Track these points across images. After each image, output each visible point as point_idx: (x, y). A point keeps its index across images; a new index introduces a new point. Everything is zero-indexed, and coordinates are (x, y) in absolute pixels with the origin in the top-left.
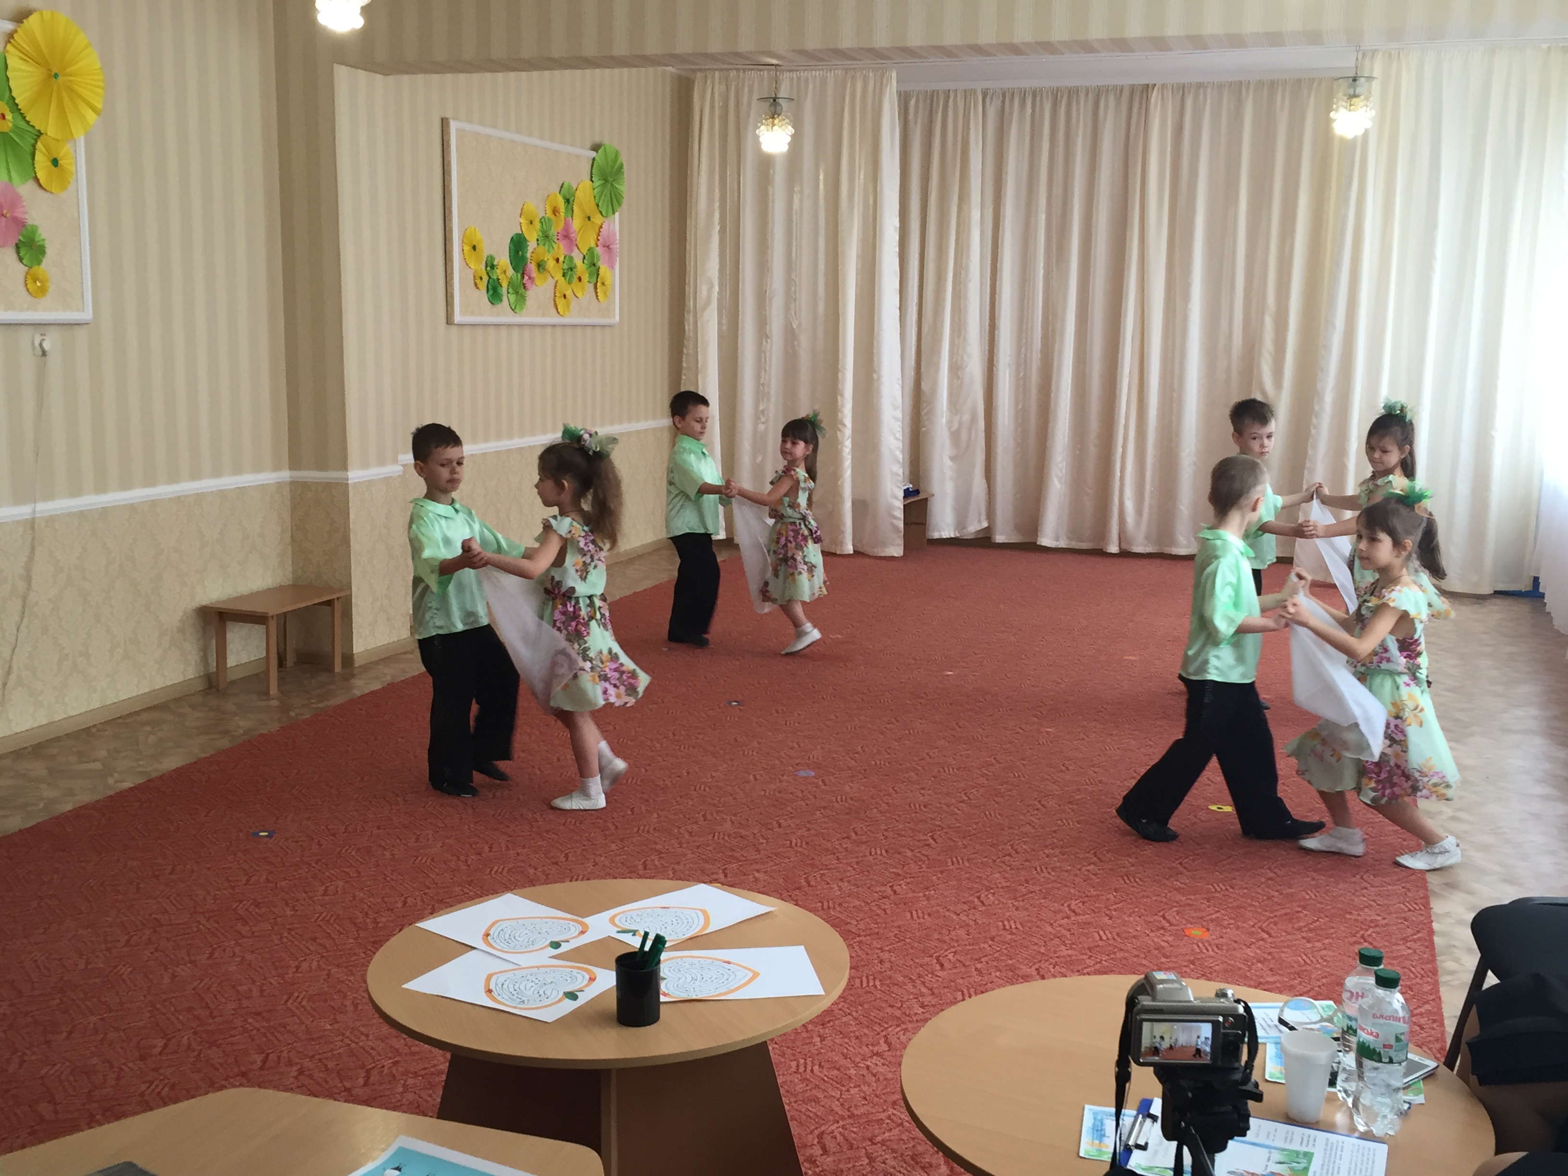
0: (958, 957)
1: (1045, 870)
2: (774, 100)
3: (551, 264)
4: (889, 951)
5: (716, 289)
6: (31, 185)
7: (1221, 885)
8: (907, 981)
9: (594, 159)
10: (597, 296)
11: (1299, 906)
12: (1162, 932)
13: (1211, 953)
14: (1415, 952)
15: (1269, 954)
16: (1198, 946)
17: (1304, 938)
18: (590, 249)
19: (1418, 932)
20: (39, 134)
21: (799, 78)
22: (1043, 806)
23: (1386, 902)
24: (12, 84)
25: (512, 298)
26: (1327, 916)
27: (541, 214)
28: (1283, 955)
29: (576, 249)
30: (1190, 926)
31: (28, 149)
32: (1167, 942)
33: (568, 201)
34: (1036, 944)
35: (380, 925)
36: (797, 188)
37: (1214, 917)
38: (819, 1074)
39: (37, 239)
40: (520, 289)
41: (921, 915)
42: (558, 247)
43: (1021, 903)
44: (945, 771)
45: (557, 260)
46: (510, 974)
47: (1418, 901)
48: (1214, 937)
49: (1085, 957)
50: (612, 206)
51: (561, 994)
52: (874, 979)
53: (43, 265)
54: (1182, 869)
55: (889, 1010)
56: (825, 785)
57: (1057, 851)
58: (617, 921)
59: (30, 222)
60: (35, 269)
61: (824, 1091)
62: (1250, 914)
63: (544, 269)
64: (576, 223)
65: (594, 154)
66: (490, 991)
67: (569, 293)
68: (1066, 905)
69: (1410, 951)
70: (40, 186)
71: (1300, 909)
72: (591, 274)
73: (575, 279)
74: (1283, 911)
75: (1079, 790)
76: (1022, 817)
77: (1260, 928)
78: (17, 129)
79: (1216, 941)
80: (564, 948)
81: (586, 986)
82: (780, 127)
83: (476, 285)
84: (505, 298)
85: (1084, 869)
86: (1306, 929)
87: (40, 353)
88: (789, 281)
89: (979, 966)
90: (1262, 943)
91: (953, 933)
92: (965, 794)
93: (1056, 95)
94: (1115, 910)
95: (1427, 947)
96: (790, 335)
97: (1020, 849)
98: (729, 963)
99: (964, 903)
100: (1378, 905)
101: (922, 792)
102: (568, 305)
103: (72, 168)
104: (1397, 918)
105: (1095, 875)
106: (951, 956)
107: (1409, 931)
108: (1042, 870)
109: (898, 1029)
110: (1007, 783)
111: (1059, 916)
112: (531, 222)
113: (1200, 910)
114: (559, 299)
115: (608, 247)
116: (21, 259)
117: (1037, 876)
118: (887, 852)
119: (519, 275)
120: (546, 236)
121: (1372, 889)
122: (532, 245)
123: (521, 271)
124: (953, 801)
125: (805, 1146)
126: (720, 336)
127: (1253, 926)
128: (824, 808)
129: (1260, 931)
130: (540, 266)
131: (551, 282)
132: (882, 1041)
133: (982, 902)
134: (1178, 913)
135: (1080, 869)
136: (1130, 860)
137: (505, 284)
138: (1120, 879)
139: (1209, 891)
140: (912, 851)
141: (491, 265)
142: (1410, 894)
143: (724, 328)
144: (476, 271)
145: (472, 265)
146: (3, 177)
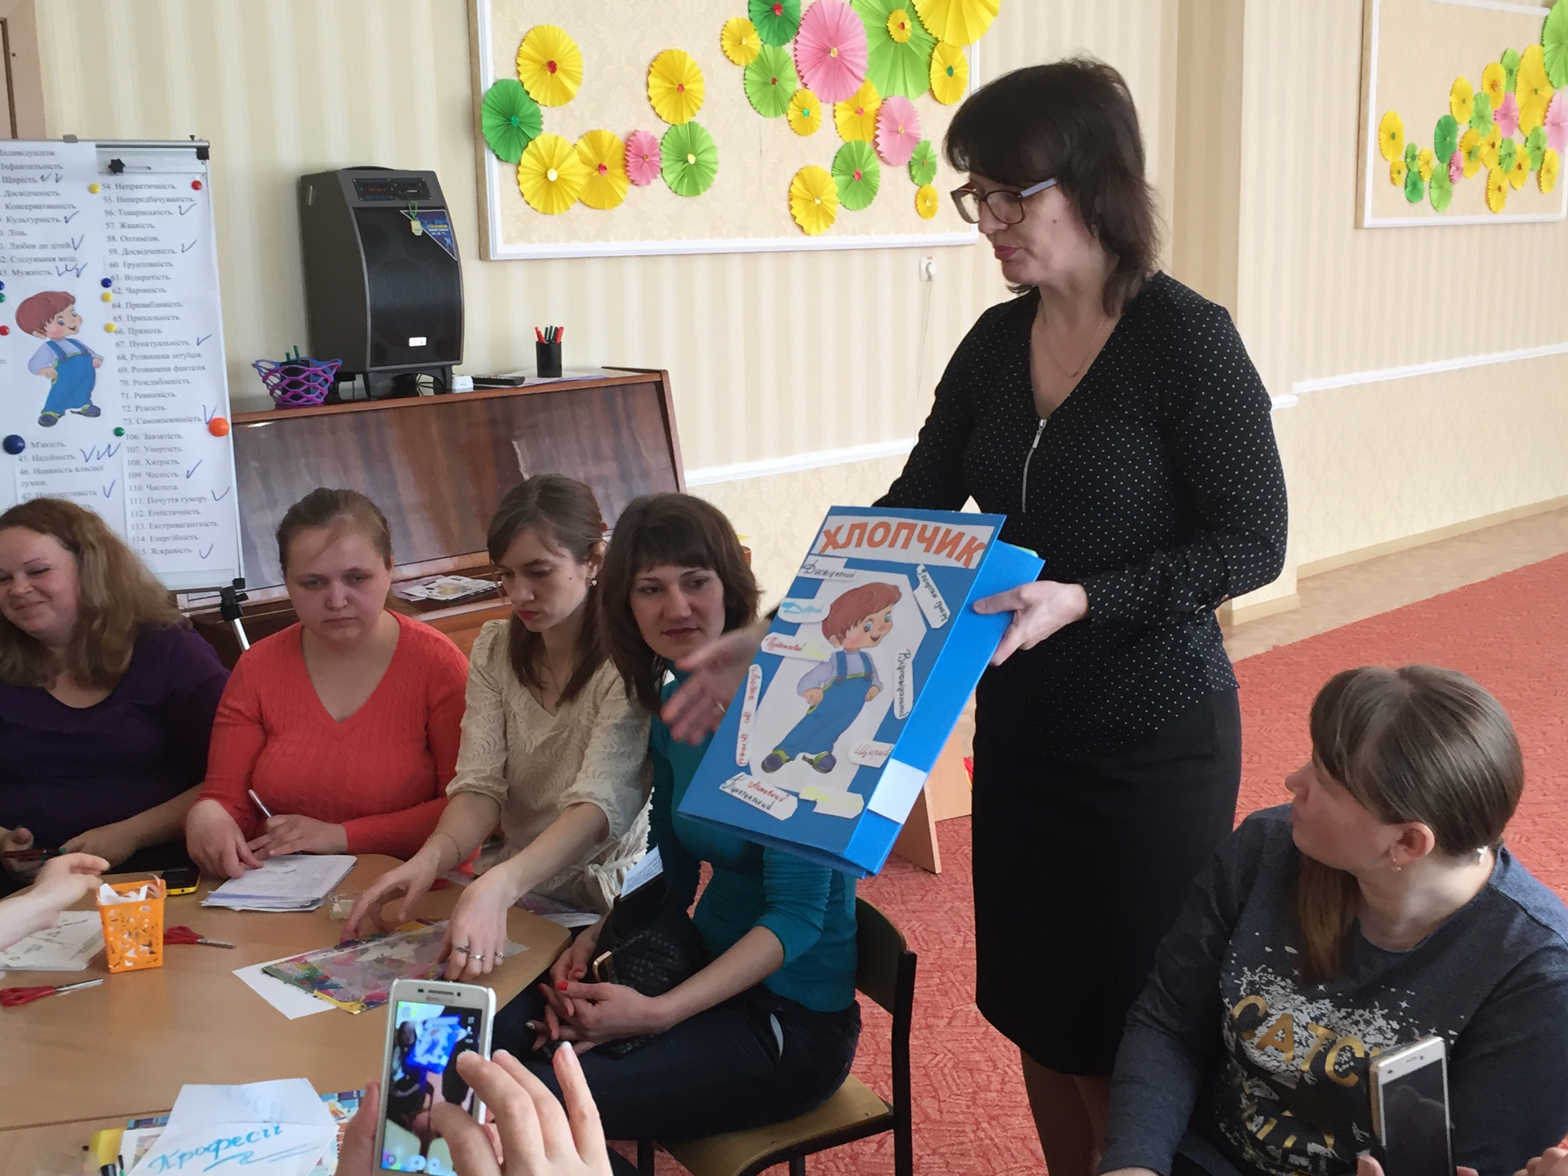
3: (1484, 151)
6: (926, 96)
9: (1547, 18)
10: (1540, 186)
18: (1535, 130)
20: (937, 41)
25: (1435, 193)
27: (1478, 91)
29: (1517, 129)
31: (924, 58)
33: (1510, 72)
39: (929, 156)
40: (1445, 183)
42: (1495, 130)
53: (933, 184)
59: (923, 138)
60: (926, 186)
63: (1477, 158)
64: (1520, 99)
65: (1546, 12)
67: (1505, 185)
70: (934, 97)
72: (1534, 160)
73: (1514, 166)
78: (915, 38)
83: (1393, 180)
84: (1426, 195)
87: (925, 276)
102: (1504, 199)
103: (966, 77)
112: (1464, 101)
114: (1492, 191)
115: (1556, 125)
116: (912, 178)
119: (1445, 166)
120: (1481, 117)
122: (1462, 128)
123: (1447, 161)
130: (1472, 153)
131: (1482, 173)
137: (1427, 178)
141: (1411, 156)
144: (1393, 165)
145: (1390, 158)
146: (899, 91)
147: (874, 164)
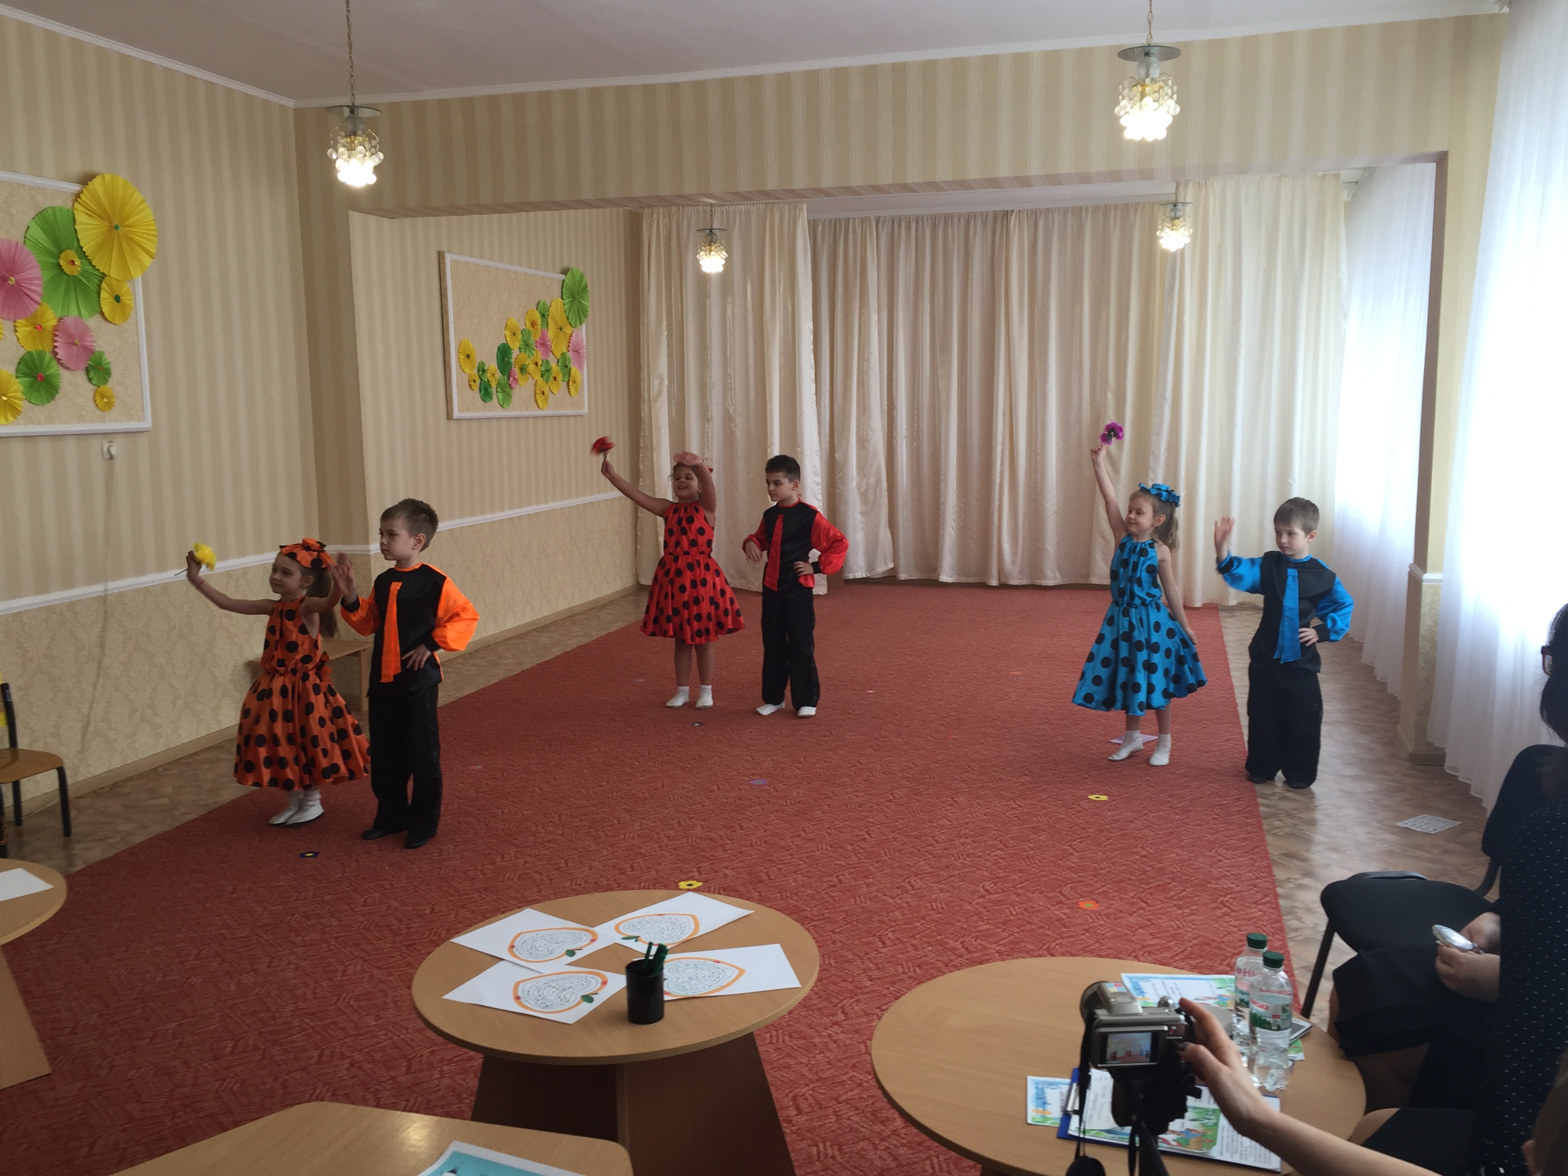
0: (895, 935)
1: (961, 857)
2: (711, 231)
3: (531, 367)
4: (839, 932)
5: (666, 382)
6: (98, 316)
7: (1104, 863)
8: (856, 958)
9: (563, 281)
10: (570, 392)
11: (1168, 878)
12: (1060, 905)
13: (1102, 923)
14: (1265, 914)
15: (1149, 920)
16: (1091, 917)
17: (1175, 905)
18: (563, 354)
19: (1266, 896)
20: (104, 276)
21: (728, 212)
22: (955, 801)
23: (1239, 872)
24: (79, 236)
25: (500, 396)
26: (1192, 886)
27: (523, 327)
28: (1160, 921)
29: (551, 354)
30: (1082, 899)
31: (94, 288)
32: (1065, 914)
33: (543, 316)
34: (959, 921)
35: (413, 930)
36: (729, 300)
37: (1101, 890)
38: (790, 1044)
39: (104, 362)
40: (507, 389)
41: (863, 900)
42: (537, 354)
43: (944, 886)
44: (873, 776)
45: (536, 364)
46: (534, 982)
47: (1263, 870)
48: (1103, 908)
49: (998, 930)
50: (580, 319)
51: (579, 998)
52: (829, 958)
53: (109, 385)
54: (1072, 850)
55: (843, 984)
56: (777, 791)
57: (969, 840)
58: (621, 928)
59: (97, 349)
60: (104, 388)
61: (795, 1058)
62: (1130, 887)
63: (526, 372)
64: (551, 333)
65: (563, 277)
66: (518, 998)
67: (546, 390)
68: (981, 885)
69: (1261, 913)
70: (105, 319)
71: (1169, 881)
72: (564, 375)
73: (551, 379)
74: (1157, 884)
75: (983, 787)
76: (939, 812)
77: (1139, 898)
78: (84, 272)
79: (1105, 912)
80: (579, 955)
81: (600, 989)
82: (716, 252)
83: (470, 386)
84: (494, 397)
85: (993, 854)
86: (1176, 898)
87: (108, 456)
88: (726, 375)
89: (914, 942)
90: (1142, 911)
91: (891, 914)
92: (891, 794)
93: (934, 220)
94: (1021, 888)
95: (1274, 909)
96: (728, 419)
97: (939, 840)
98: (718, 962)
99: (898, 888)
100: (1233, 875)
101: (856, 794)
102: (546, 399)
103: (131, 303)
104: (1248, 885)
105: (1002, 859)
106: (890, 935)
107: (1259, 896)
108: (959, 857)
109: (852, 1000)
110: (924, 783)
111: (976, 896)
112: (514, 334)
113: (1090, 885)
114: (538, 395)
115: (577, 352)
116: (90, 380)
117: (955, 862)
118: (831, 847)
119: (506, 377)
120: (526, 345)
121: (1226, 861)
122: (515, 352)
123: (507, 374)
124: (882, 800)
125: (782, 1108)
126: (671, 421)
127: (1133, 897)
128: (777, 811)
129: (1139, 901)
130: (523, 369)
131: (531, 382)
132: (839, 1012)
133: (912, 886)
134: (1072, 888)
135: (989, 855)
136: (1030, 845)
137: (494, 385)
138: (1022, 861)
139: (1095, 869)
140: (852, 845)
141: (482, 370)
142: (1256, 864)
143: (674, 414)
144: (470, 375)
145: (467, 371)
146: (74, 312)
147: (54, 369)
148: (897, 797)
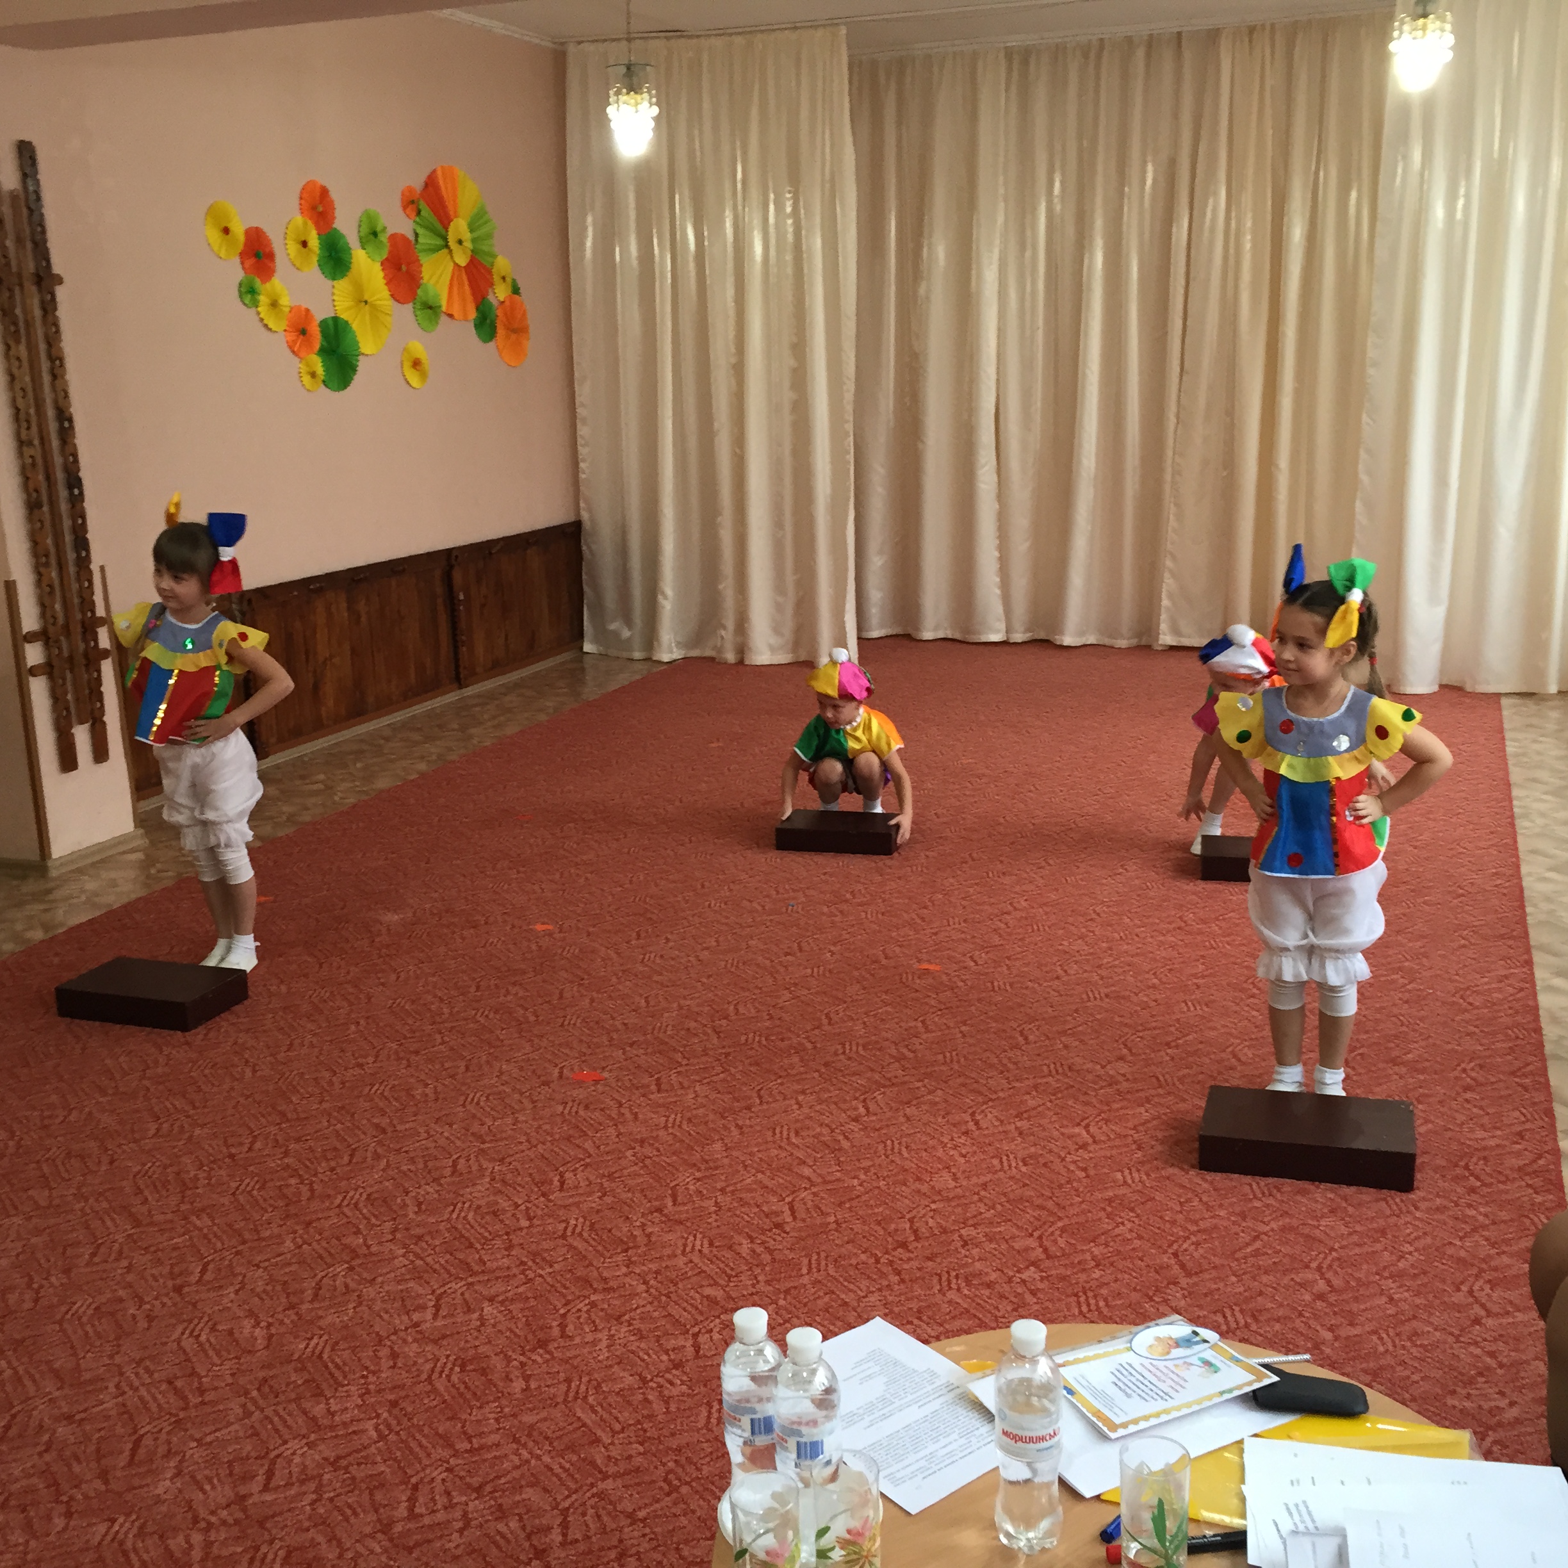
44: (844, 1053)
76: (940, 1153)
110: (929, 1075)
128: (642, 1142)
148: (872, 1107)
